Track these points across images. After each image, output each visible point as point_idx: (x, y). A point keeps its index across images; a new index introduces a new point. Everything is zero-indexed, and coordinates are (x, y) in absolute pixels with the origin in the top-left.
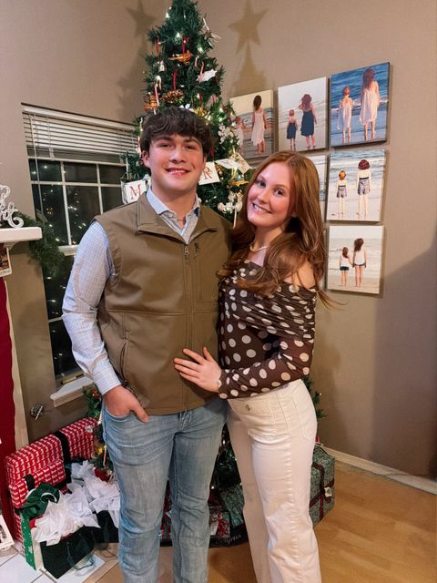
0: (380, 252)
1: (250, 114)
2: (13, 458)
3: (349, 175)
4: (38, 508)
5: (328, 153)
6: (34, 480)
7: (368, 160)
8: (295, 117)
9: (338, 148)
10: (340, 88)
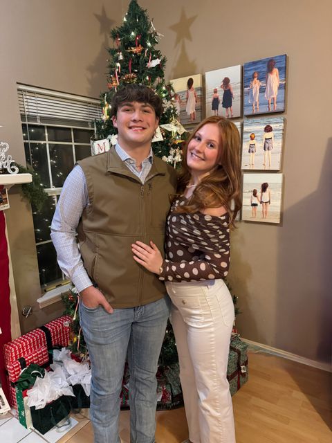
0: (280, 193)
1: (185, 91)
2: (10, 345)
3: (258, 136)
4: (28, 382)
5: (242, 121)
6: (25, 362)
7: (271, 125)
8: (218, 94)
9: (249, 116)
10: (250, 73)
